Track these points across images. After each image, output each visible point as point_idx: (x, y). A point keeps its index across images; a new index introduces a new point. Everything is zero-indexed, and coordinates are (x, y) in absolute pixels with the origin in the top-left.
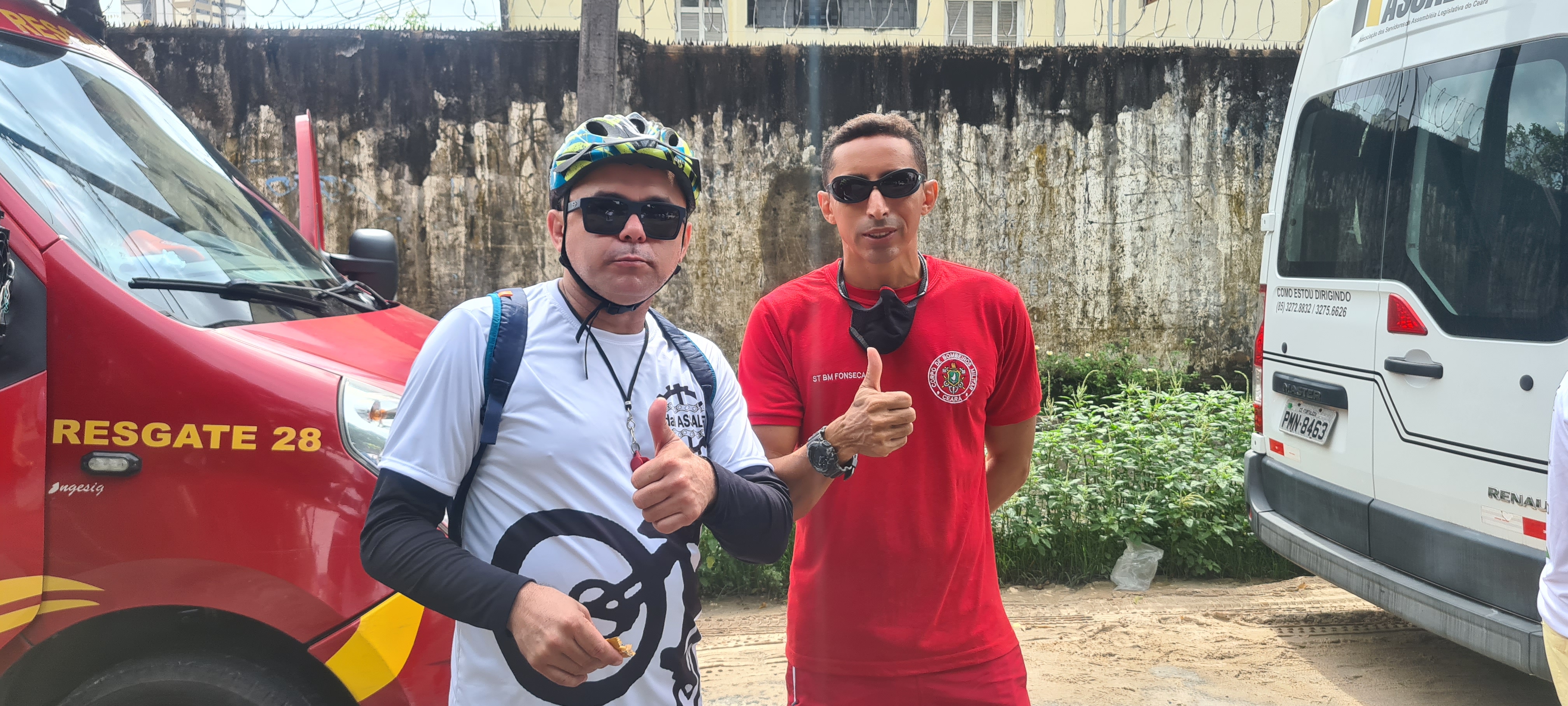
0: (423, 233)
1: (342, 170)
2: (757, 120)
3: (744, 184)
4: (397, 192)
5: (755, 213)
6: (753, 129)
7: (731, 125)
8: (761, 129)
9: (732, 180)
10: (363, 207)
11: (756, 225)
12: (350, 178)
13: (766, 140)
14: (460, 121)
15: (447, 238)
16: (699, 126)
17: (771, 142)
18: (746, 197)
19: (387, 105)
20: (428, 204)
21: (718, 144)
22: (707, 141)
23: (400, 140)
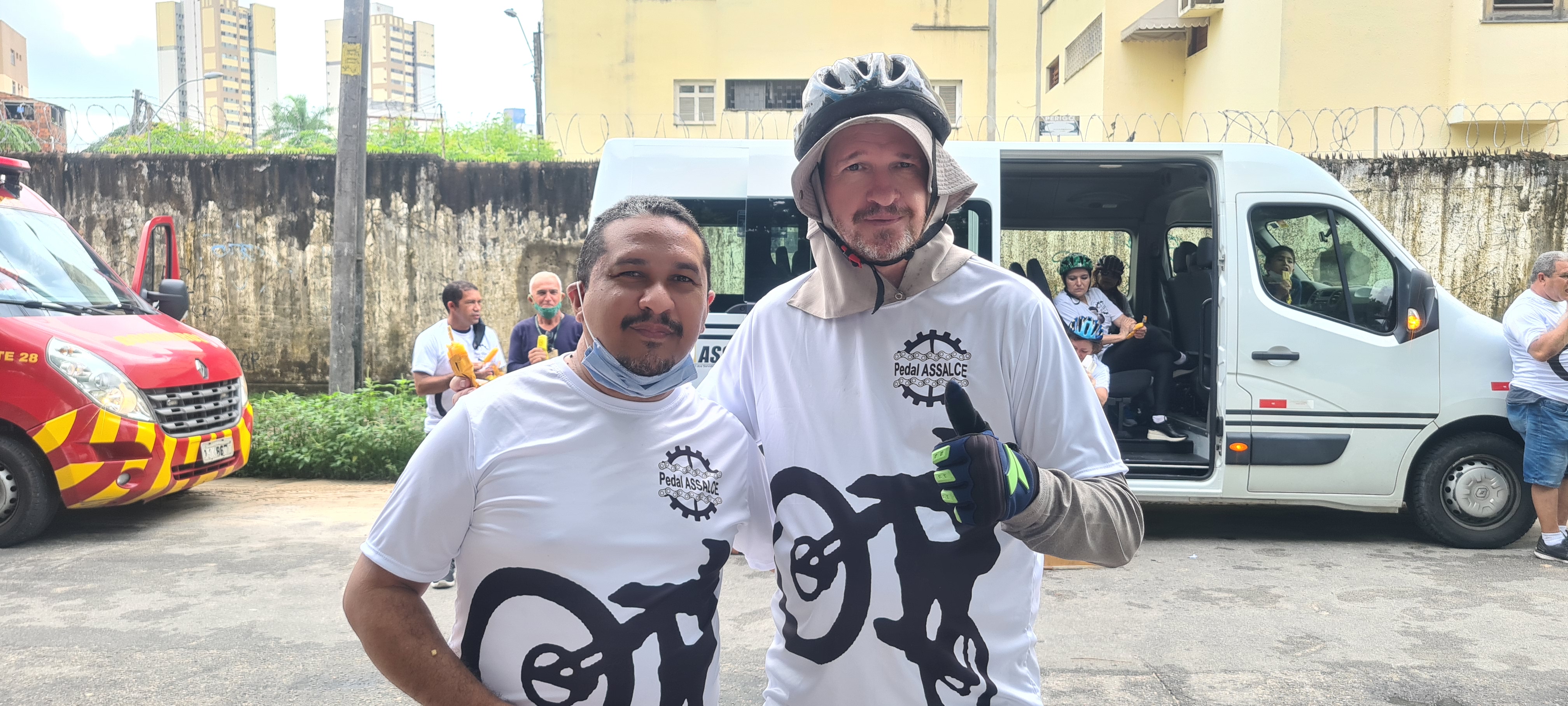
0: (305, 281)
1: (257, 241)
2: (514, 210)
3: (506, 251)
4: (290, 255)
5: (513, 270)
6: (511, 215)
7: (497, 213)
8: (516, 216)
9: (498, 248)
10: (269, 264)
11: (514, 277)
12: (261, 246)
13: (520, 223)
14: (328, 211)
15: (320, 284)
16: (477, 214)
17: (523, 224)
18: (507, 259)
19: (284, 201)
20: (308, 262)
21: (489, 225)
22: (482, 224)
23: (291, 223)
